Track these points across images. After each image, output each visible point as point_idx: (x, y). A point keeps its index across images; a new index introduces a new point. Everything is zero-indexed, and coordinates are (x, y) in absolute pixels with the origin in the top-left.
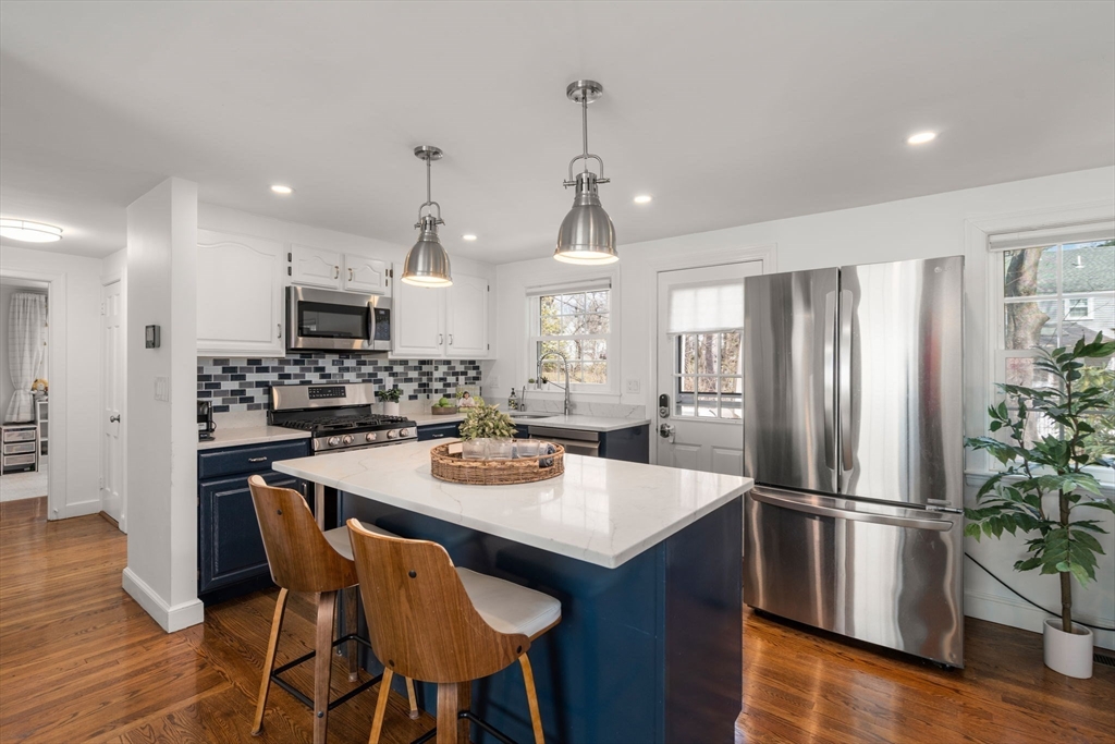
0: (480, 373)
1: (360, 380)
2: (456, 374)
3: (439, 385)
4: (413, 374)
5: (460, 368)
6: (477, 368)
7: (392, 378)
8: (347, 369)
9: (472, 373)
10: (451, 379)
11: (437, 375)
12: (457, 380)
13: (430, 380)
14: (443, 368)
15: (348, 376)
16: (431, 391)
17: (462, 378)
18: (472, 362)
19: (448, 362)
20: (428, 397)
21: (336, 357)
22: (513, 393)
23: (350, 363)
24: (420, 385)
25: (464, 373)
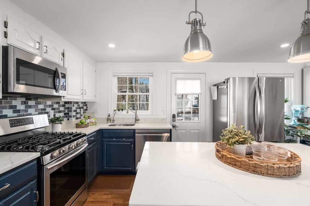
0: (87, 107)
1: (37, 113)
2: (80, 108)
3: (74, 114)
4: (62, 109)
5: (81, 105)
6: (86, 105)
7: (53, 111)
8: (30, 107)
9: (85, 108)
10: (78, 111)
11: (74, 108)
12: (80, 111)
13: (71, 111)
14: (76, 105)
15: (30, 111)
16: (71, 117)
17: (82, 110)
18: (85, 103)
19: (77, 103)
20: (68, 119)
21: (24, 99)
22: (109, 116)
23: (32, 103)
24: (65, 114)
25: (83, 108)
